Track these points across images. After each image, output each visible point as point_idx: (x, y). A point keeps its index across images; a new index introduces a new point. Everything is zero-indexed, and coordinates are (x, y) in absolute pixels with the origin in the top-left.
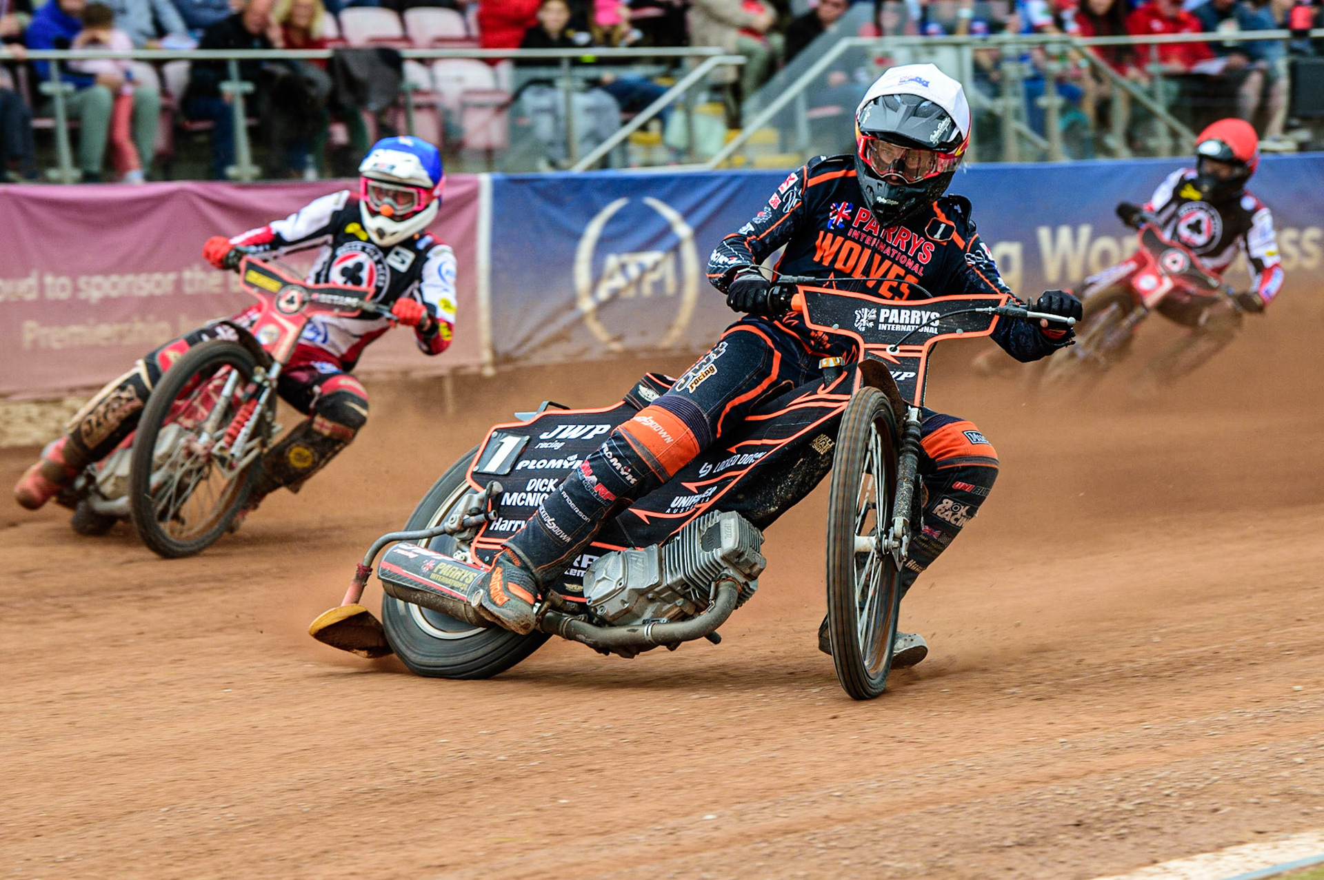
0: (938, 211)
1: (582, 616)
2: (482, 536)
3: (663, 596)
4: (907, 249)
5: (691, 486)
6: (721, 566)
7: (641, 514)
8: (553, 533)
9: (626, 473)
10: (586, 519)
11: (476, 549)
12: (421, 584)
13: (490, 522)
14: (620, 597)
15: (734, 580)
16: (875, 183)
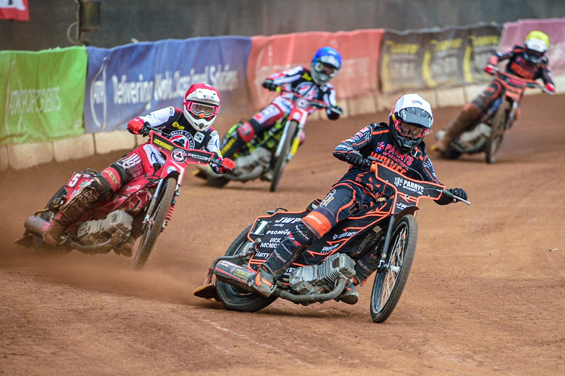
1: (289, 291)
2: (252, 259)
3: (318, 283)
5: (330, 243)
6: (339, 274)
7: (311, 253)
8: (279, 259)
9: (305, 236)
10: (291, 253)
11: (250, 264)
12: (230, 276)
13: (256, 253)
14: (303, 284)
15: (344, 279)
16: (402, 139)
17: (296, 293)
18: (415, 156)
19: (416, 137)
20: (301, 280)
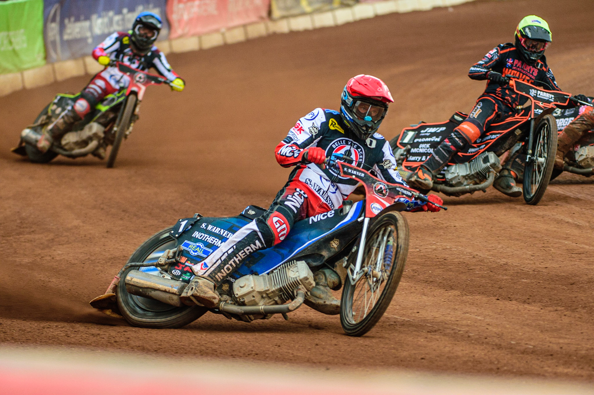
1: (445, 185)
3: (470, 178)
4: (530, 71)
8: (437, 161)
9: (460, 142)
10: (448, 156)
14: (458, 178)
15: (493, 172)
16: (529, 53)
17: (452, 186)
18: (539, 67)
19: (539, 51)
20: (456, 175)
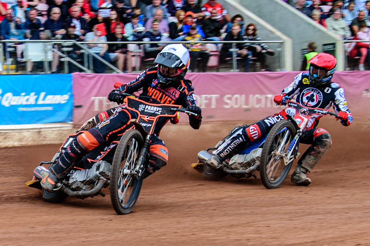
0: (183, 83)
3: (87, 183)
4: (173, 93)
5: (102, 153)
6: (99, 176)
7: (90, 160)
8: (61, 166)
9: (78, 150)
10: (69, 162)
14: (76, 183)
18: (181, 90)
20: (75, 180)
